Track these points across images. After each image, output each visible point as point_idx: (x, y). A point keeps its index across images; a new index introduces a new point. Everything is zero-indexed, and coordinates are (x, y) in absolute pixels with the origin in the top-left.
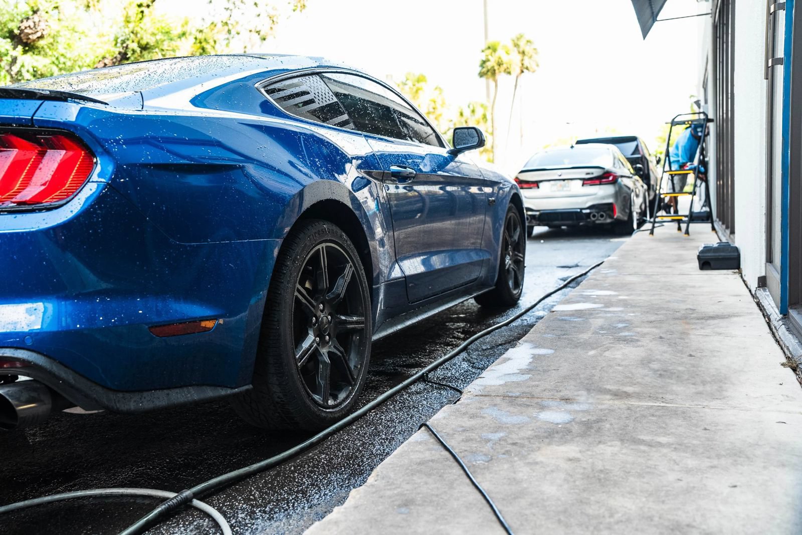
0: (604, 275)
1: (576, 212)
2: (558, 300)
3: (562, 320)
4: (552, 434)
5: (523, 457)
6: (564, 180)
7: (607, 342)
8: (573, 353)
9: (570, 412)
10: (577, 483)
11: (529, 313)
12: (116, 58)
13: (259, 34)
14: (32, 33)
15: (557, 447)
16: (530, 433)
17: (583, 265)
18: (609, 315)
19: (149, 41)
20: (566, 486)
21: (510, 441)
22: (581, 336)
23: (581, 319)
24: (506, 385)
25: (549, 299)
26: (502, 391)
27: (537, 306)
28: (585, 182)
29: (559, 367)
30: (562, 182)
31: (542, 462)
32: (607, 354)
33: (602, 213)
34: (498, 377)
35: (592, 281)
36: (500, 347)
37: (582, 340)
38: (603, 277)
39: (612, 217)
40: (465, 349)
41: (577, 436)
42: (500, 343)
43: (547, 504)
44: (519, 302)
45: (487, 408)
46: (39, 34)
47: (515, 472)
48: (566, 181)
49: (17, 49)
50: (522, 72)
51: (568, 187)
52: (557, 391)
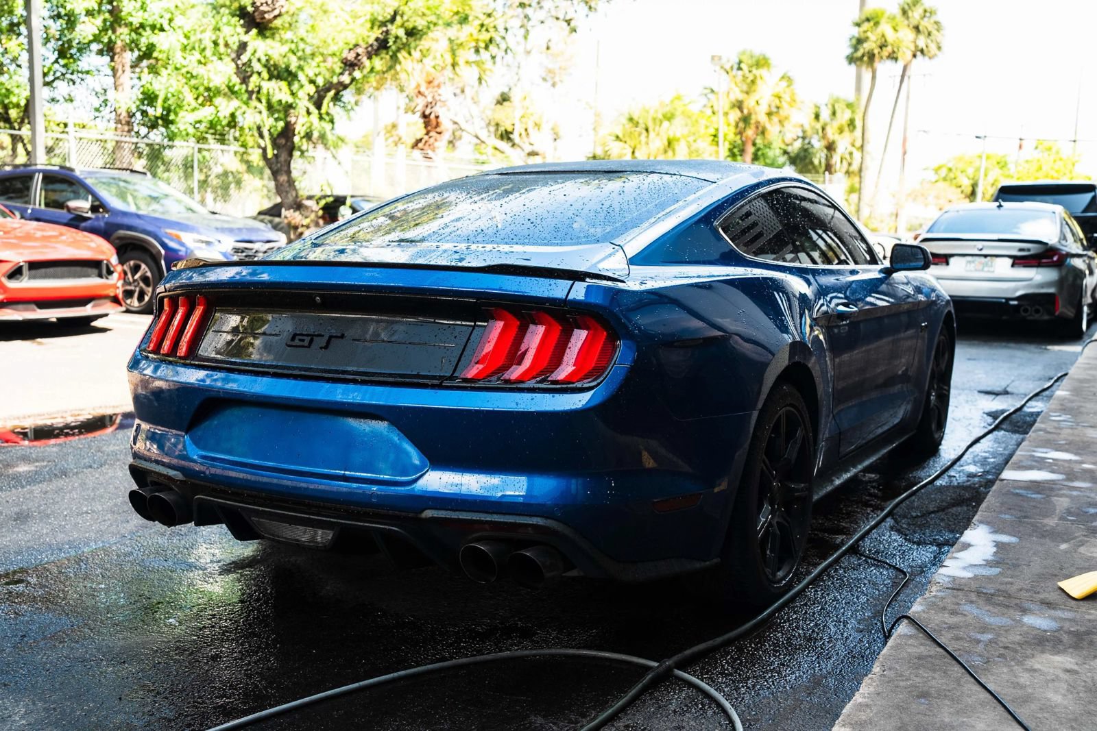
0: (1056, 424)
1: (1001, 303)
2: (991, 450)
3: (1017, 494)
4: (1043, 642)
5: (1020, 663)
6: (986, 256)
7: (1080, 534)
8: (1042, 545)
9: (1054, 619)
10: (1081, 695)
11: (956, 467)
12: (371, 45)
13: (569, 24)
14: (269, 12)
15: (1051, 657)
16: (1018, 637)
17: (1015, 391)
18: (1075, 493)
19: (416, 24)
20: (1070, 696)
21: (1001, 645)
22: (1046, 521)
23: (1039, 496)
24: (975, 578)
25: (978, 445)
26: (974, 586)
27: (965, 457)
28: (1017, 261)
29: (1030, 562)
30: (983, 259)
31: (1040, 670)
32: (1082, 550)
33: (1037, 307)
34: (964, 568)
35: (1041, 433)
36: (933, 515)
37: (1048, 528)
38: (1056, 428)
39: (1051, 313)
40: (890, 514)
41: (1069, 647)
42: (932, 510)
43: (1056, 710)
44: (940, 447)
45: (965, 604)
46: (276, 12)
47: (1016, 677)
48: (989, 258)
49: (250, 33)
50: (914, 56)
51: (992, 266)
52: (1035, 593)
